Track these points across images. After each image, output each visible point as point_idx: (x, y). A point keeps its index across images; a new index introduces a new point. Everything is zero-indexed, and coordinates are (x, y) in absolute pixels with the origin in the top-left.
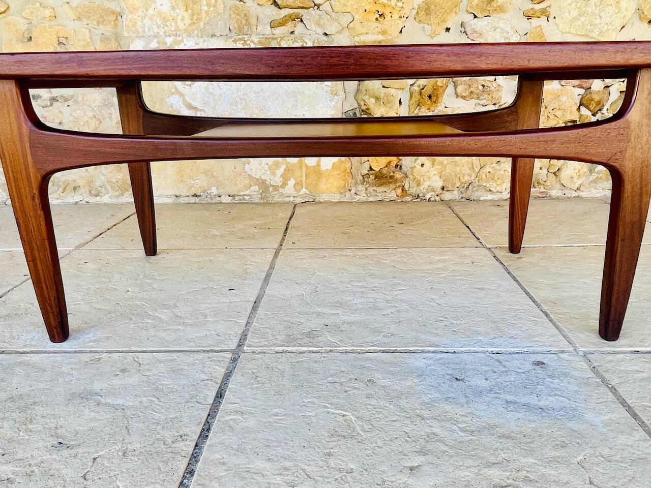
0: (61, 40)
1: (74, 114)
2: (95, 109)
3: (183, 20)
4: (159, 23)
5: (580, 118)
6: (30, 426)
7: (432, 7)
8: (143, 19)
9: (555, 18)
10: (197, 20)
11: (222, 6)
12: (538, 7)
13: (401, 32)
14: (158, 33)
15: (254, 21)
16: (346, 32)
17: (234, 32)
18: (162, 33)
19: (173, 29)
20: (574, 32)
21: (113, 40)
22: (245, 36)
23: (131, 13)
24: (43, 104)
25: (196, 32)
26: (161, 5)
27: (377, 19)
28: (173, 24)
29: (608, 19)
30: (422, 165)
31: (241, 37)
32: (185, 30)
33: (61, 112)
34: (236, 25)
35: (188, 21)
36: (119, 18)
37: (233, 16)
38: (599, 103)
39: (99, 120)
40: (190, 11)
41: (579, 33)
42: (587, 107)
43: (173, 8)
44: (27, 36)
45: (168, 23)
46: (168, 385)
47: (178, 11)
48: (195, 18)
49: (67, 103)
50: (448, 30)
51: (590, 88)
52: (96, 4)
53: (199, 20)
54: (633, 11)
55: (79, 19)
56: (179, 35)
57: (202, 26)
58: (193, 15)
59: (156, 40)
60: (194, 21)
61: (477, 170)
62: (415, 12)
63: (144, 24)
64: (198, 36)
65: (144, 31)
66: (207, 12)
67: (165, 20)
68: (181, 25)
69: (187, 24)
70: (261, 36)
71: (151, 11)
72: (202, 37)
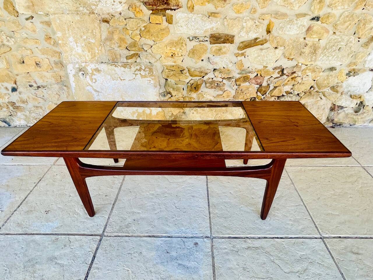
0: (37, 63)
1: (48, 93)
2: (57, 91)
3: (88, 56)
4: (78, 57)
5: (257, 96)
6: (35, 275)
7: (195, 52)
8: (71, 55)
9: (248, 56)
10: (94, 56)
11: (104, 50)
12: (240, 52)
13: (182, 61)
14: (78, 61)
15: (119, 57)
16: (159, 61)
17: (111, 61)
18: (80, 62)
19: (85, 60)
20: (255, 63)
21: (59, 64)
22: (115, 63)
23: (65, 53)
24: (35, 89)
25: (94, 61)
26: (78, 50)
27: (172, 55)
28: (84, 58)
29: (270, 58)
30: (193, 113)
31: (114, 63)
32: (90, 61)
33: (42, 92)
34: (111, 58)
35: (90, 57)
36: (60, 54)
37: (109, 54)
38: (264, 91)
39: (59, 95)
40: (90, 53)
41: (257, 63)
42: (260, 92)
43: (83, 51)
44: (22, 61)
45: (82, 57)
46: (78, 254)
47: (85, 52)
48: (93, 55)
49: (44, 88)
50: (202, 60)
51: (262, 85)
52: (50, 48)
53: (95, 56)
54: (281, 54)
55: (43, 54)
56: (87, 62)
57: (96, 59)
58: (92, 54)
59: (77, 64)
60: (93, 57)
61: (215, 116)
62: (188, 53)
63: (72, 58)
64: (95, 63)
65: (72, 61)
66: (98, 53)
67: (80, 56)
68: (87, 58)
69: (90, 58)
70: (122, 63)
71: (74, 53)
72: (97, 64)
